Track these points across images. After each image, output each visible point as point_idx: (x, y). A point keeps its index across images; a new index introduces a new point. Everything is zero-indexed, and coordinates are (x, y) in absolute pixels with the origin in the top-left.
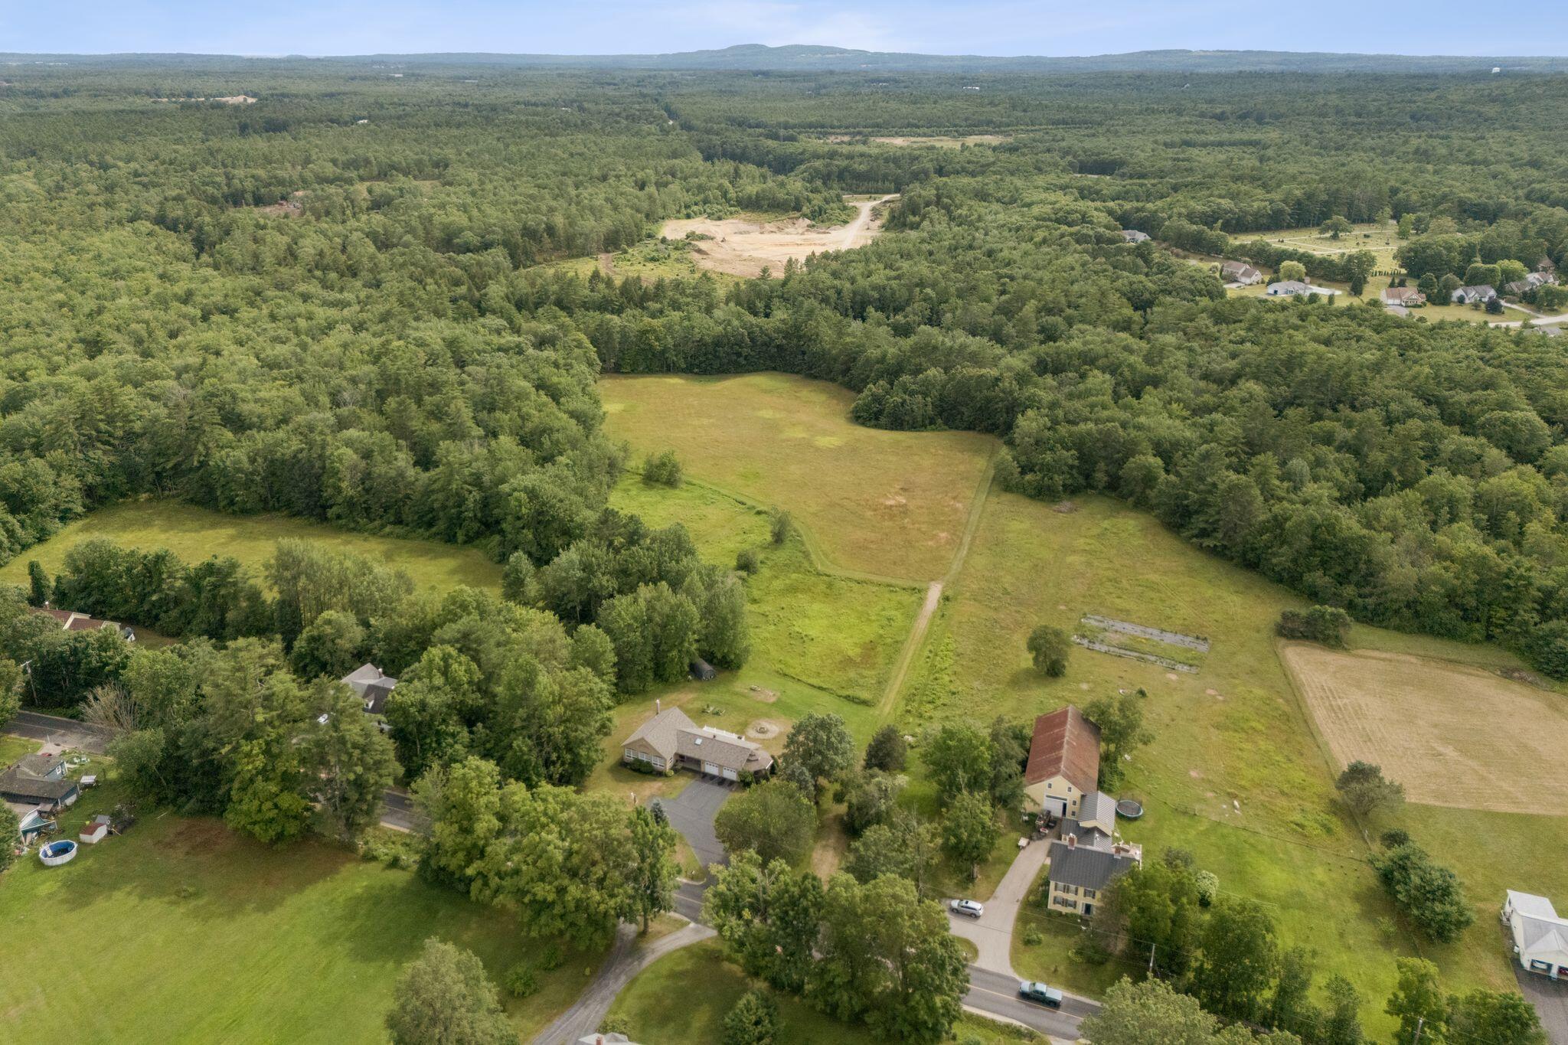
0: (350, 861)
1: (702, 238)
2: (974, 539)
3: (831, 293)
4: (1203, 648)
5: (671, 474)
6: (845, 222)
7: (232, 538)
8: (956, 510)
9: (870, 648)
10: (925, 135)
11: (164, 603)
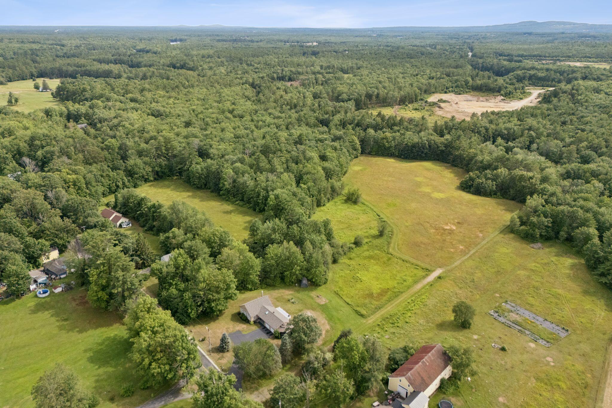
0: (119, 322)
1: (445, 101)
2: (477, 252)
3: (483, 131)
4: (563, 334)
5: (356, 199)
6: (521, 99)
7: (189, 196)
8: (478, 237)
9: (384, 292)
10: (593, 62)
11: (142, 215)
